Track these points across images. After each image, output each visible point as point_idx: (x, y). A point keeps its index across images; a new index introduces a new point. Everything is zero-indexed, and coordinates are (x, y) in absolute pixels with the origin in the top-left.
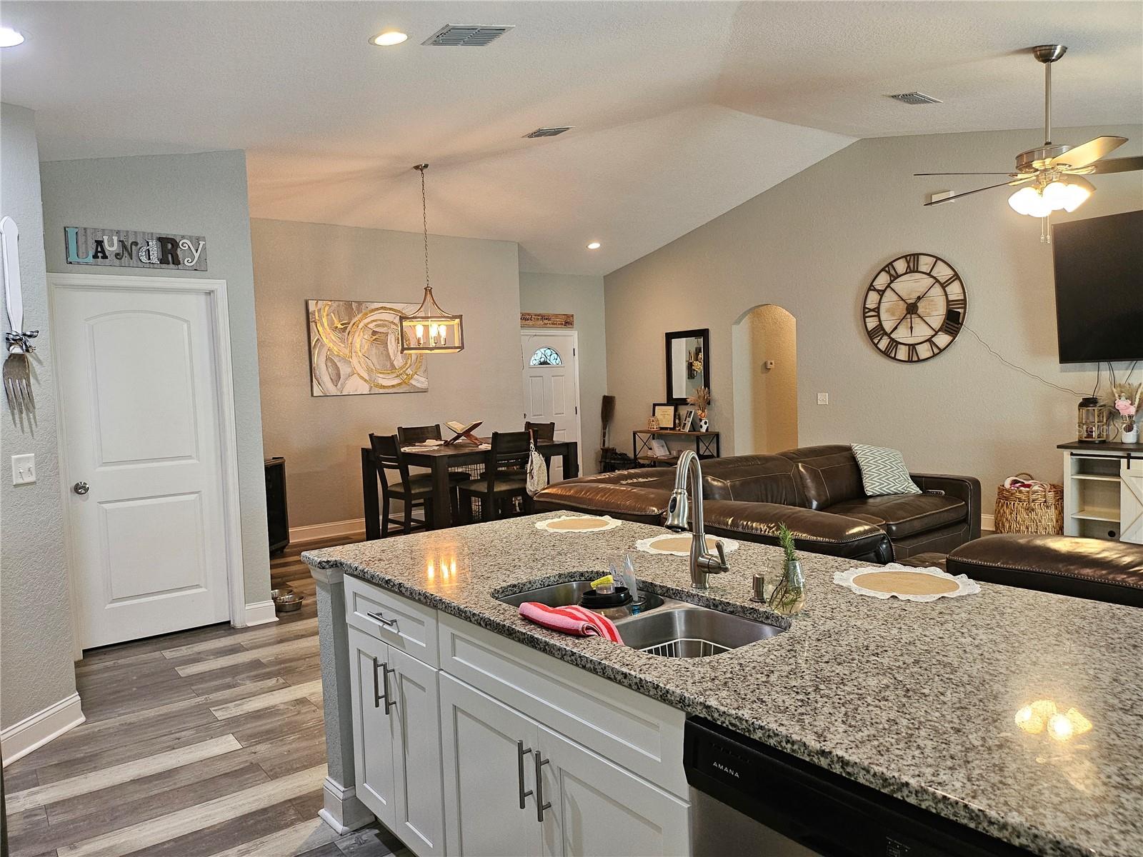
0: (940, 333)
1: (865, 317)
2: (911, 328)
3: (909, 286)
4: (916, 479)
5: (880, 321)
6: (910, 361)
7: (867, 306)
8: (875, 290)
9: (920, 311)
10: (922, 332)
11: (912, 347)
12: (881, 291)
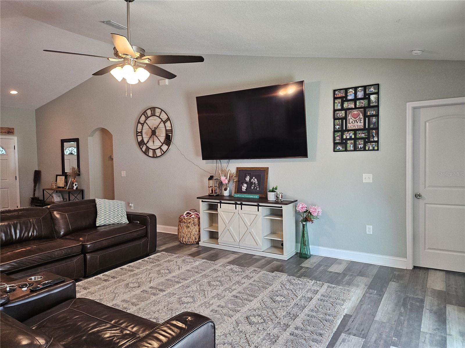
0: (164, 144)
1: (137, 136)
2: (154, 141)
4: (129, 215)
5: (142, 138)
6: (153, 157)
7: (137, 131)
9: (157, 134)
10: (158, 144)
11: (154, 150)
12: (142, 123)
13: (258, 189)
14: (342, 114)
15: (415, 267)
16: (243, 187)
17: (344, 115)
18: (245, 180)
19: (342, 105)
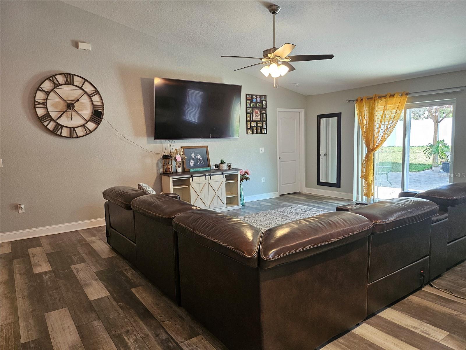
0: (89, 122)
1: (35, 108)
3: (68, 92)
5: (48, 111)
6: (71, 137)
7: (36, 100)
8: (42, 90)
9: (76, 108)
10: (77, 121)
11: (72, 129)
12: (47, 92)
13: (203, 163)
14: (250, 110)
15: (280, 195)
16: (191, 163)
17: (251, 111)
18: (191, 157)
19: (250, 105)
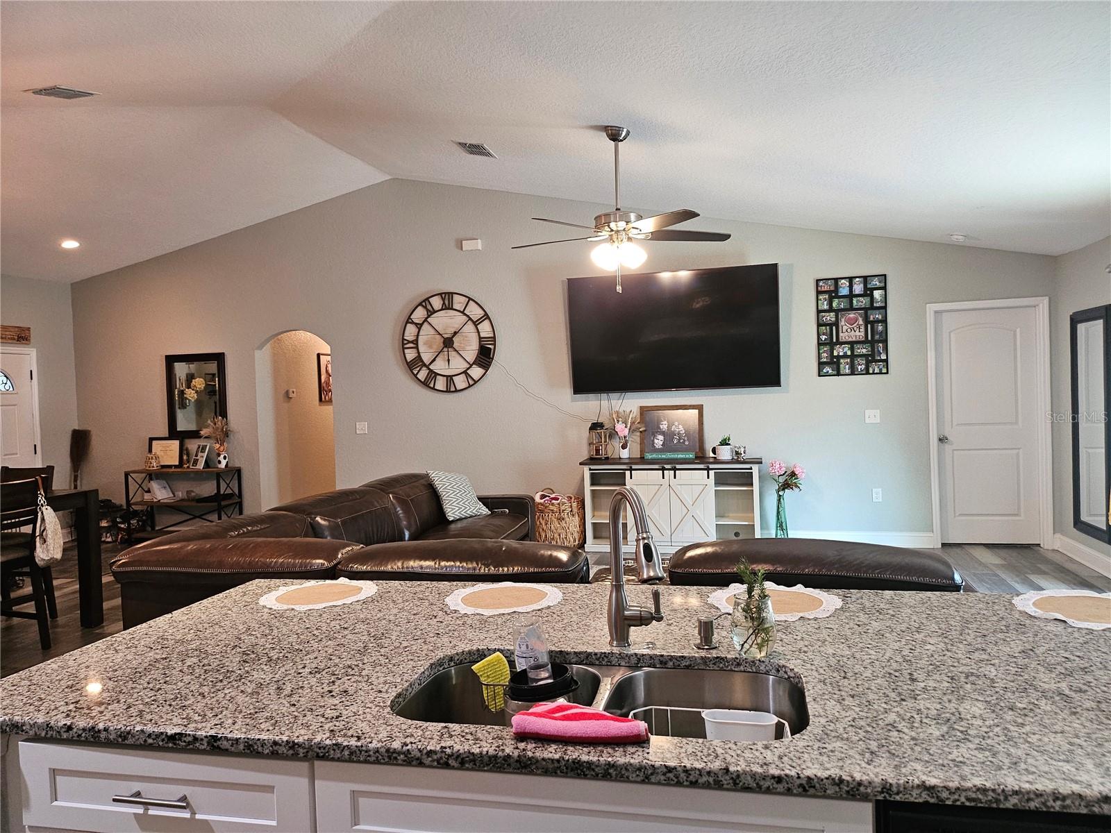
0: (474, 366)
1: (404, 349)
2: (449, 360)
3: (445, 321)
4: (484, 500)
5: (419, 353)
6: (448, 391)
7: (405, 338)
8: (413, 323)
9: (455, 345)
10: (458, 365)
11: (450, 379)
12: (418, 324)
13: (687, 443)
14: (830, 317)
15: (943, 545)
16: (656, 441)
17: (833, 319)
18: (660, 429)
19: (830, 304)
